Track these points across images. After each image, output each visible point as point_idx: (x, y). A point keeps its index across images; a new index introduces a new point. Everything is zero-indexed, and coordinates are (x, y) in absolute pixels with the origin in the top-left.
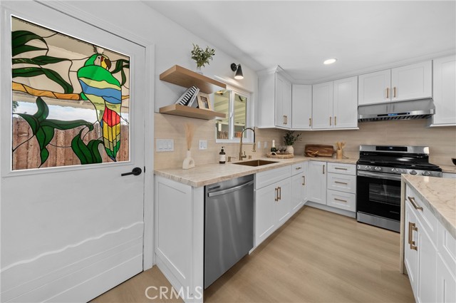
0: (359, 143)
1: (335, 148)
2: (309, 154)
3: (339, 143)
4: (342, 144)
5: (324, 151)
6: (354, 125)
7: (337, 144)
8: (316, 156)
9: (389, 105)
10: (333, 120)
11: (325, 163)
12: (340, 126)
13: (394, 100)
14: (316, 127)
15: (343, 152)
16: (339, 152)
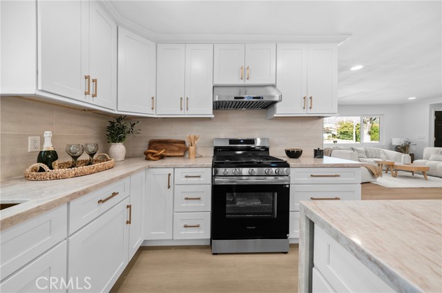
0: (213, 136)
1: (188, 144)
2: (150, 156)
3: (192, 136)
4: (196, 138)
5: (174, 148)
6: (208, 111)
7: (190, 138)
8: (162, 157)
9: (242, 89)
10: (184, 102)
11: (171, 171)
12: (193, 112)
13: (248, 82)
14: (161, 112)
15: (196, 148)
16: (192, 149)
